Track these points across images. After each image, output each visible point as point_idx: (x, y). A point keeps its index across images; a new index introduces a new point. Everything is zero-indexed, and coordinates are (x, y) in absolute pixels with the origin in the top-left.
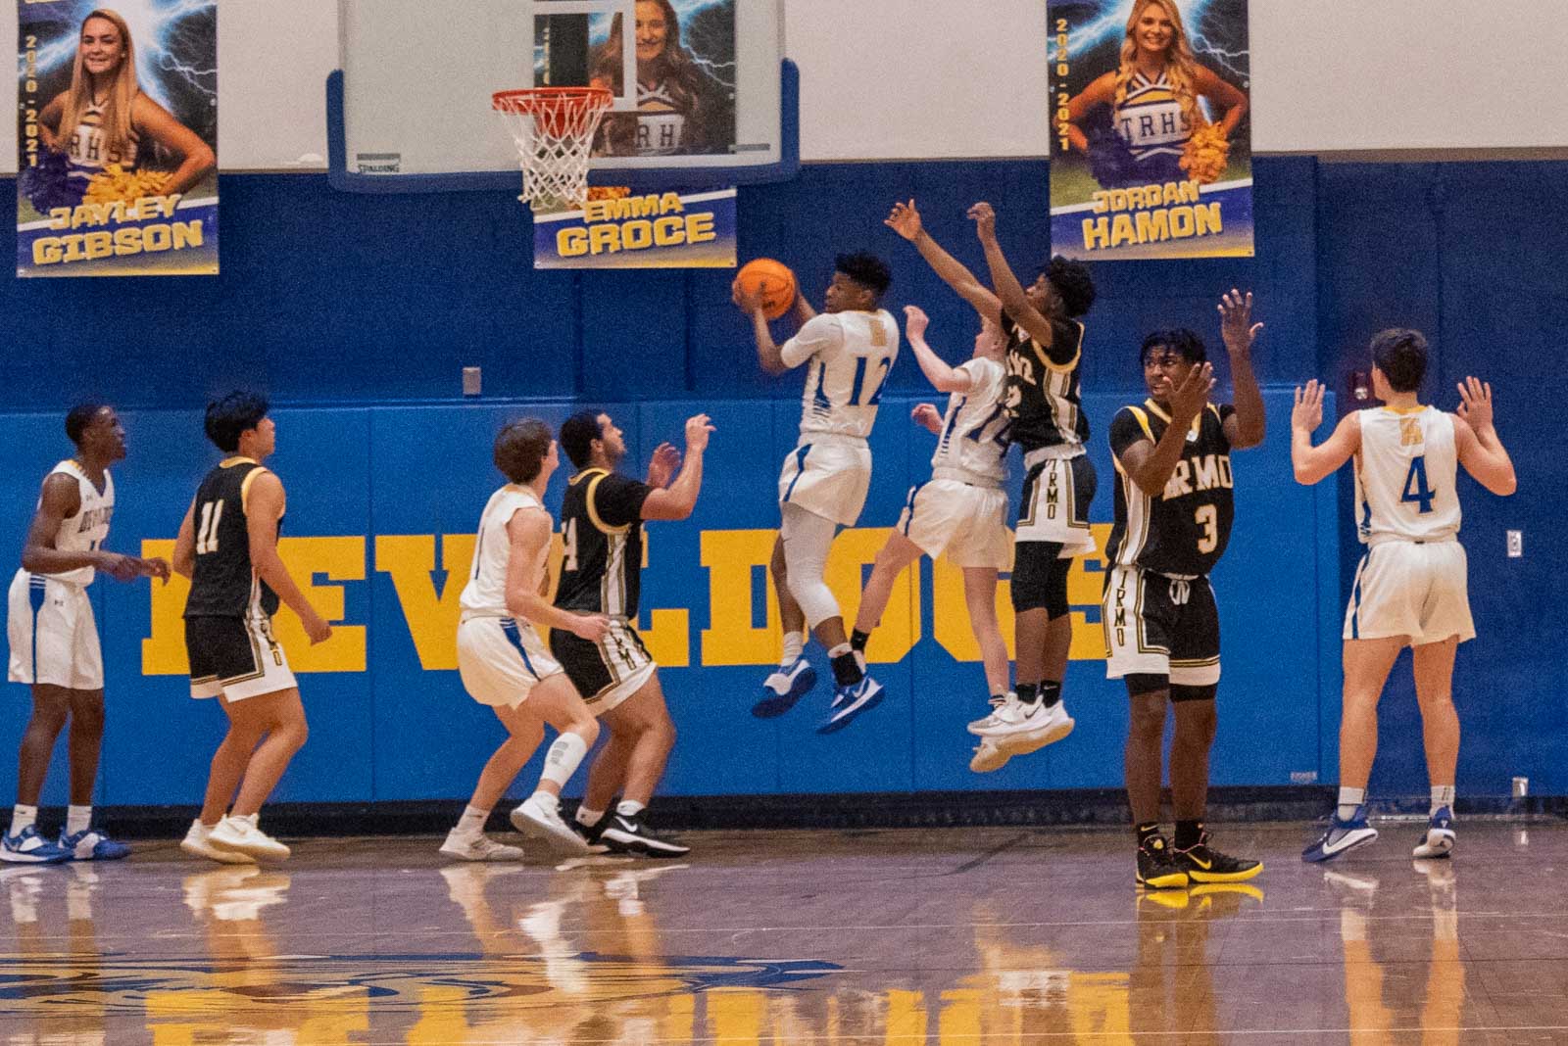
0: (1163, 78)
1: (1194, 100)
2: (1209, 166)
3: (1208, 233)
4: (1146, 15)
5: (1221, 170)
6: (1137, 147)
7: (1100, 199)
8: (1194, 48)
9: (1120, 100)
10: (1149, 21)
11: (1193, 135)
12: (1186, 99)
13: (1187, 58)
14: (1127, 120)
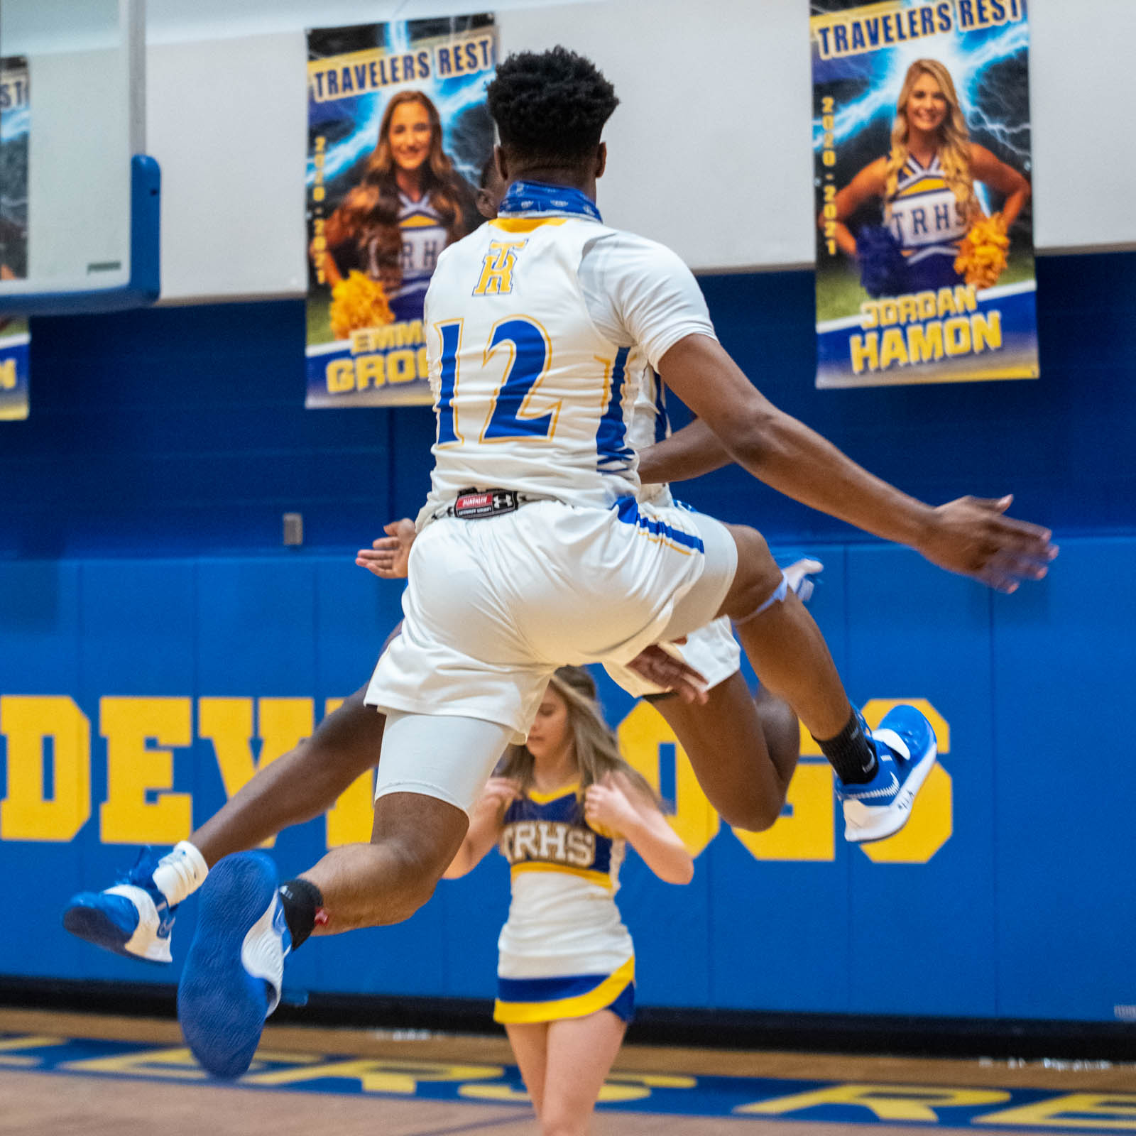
0: (937, 161)
1: (970, 188)
2: (989, 267)
3: (986, 349)
4: (918, 87)
5: (1002, 271)
6: (910, 248)
7: (869, 311)
8: (971, 126)
9: (891, 191)
10: (921, 95)
11: (969, 230)
12: (961, 187)
13: (963, 136)
14: (898, 216)
